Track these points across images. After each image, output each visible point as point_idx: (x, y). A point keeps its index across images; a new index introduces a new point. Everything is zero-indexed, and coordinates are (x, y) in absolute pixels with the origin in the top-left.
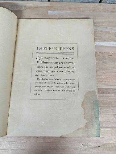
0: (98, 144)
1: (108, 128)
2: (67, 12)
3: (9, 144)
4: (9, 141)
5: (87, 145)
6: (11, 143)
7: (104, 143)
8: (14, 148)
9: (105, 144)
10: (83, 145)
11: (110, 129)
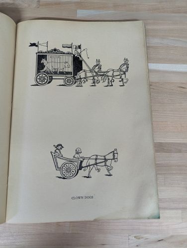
0: (160, 237)
1: (177, 209)
2: (110, 12)
3: (13, 236)
4: (12, 231)
5: (142, 238)
6: (15, 234)
7: (171, 234)
8: (21, 242)
9: (172, 236)
10: (135, 237)
11: (180, 211)
